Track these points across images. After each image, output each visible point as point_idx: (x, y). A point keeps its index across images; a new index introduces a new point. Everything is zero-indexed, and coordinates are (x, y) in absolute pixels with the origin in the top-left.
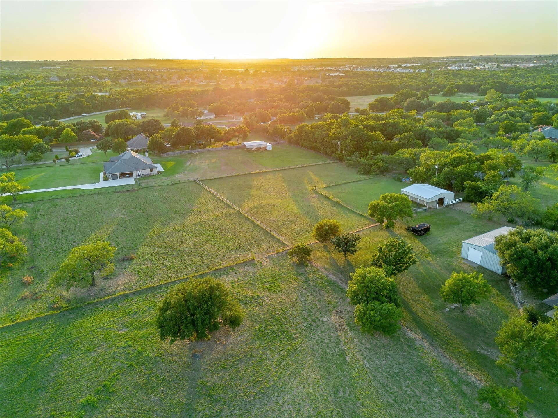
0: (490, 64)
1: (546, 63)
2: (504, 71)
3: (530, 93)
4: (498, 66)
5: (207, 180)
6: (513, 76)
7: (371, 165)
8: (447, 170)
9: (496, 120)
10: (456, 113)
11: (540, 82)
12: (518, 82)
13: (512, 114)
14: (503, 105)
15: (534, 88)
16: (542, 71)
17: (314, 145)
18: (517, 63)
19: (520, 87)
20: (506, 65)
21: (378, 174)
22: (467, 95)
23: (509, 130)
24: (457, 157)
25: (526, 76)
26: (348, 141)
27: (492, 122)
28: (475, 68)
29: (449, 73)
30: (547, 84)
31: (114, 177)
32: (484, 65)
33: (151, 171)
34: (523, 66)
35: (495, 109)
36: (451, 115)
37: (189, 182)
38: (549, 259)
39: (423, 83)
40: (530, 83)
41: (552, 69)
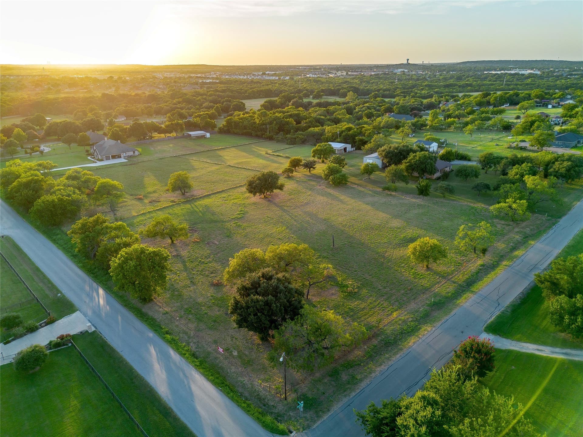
0: (339, 72)
1: (383, 71)
2: (353, 79)
3: (376, 94)
4: (347, 74)
5: (188, 154)
6: (361, 82)
7: (295, 138)
8: (344, 134)
9: (359, 111)
10: (332, 108)
11: (382, 86)
12: (366, 87)
13: (368, 108)
14: (361, 103)
15: (378, 90)
16: (382, 78)
17: (245, 131)
18: (361, 71)
19: (368, 90)
20: (353, 73)
21: (301, 143)
22: (331, 97)
23: (370, 116)
24: (348, 127)
25: (371, 82)
26: (273, 125)
27: (357, 113)
28: (329, 76)
29: (310, 80)
30: (386, 88)
31: (108, 158)
32: (336, 74)
33: (134, 152)
34: (367, 74)
35: (356, 105)
36: (329, 109)
37: (171, 157)
38: (399, 152)
39: (294, 88)
40: (375, 87)
41: (388, 76)
